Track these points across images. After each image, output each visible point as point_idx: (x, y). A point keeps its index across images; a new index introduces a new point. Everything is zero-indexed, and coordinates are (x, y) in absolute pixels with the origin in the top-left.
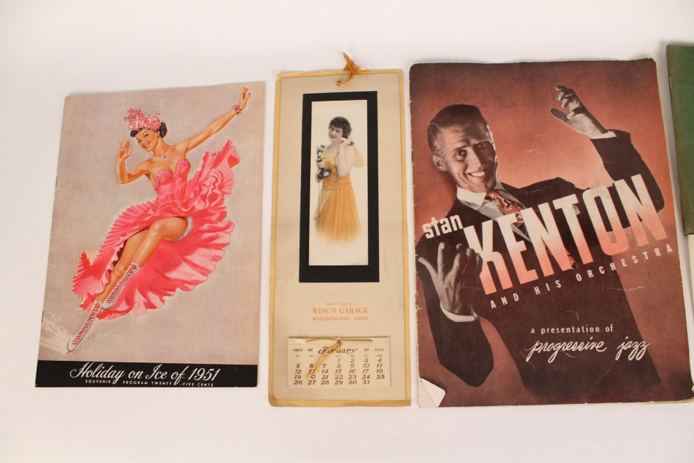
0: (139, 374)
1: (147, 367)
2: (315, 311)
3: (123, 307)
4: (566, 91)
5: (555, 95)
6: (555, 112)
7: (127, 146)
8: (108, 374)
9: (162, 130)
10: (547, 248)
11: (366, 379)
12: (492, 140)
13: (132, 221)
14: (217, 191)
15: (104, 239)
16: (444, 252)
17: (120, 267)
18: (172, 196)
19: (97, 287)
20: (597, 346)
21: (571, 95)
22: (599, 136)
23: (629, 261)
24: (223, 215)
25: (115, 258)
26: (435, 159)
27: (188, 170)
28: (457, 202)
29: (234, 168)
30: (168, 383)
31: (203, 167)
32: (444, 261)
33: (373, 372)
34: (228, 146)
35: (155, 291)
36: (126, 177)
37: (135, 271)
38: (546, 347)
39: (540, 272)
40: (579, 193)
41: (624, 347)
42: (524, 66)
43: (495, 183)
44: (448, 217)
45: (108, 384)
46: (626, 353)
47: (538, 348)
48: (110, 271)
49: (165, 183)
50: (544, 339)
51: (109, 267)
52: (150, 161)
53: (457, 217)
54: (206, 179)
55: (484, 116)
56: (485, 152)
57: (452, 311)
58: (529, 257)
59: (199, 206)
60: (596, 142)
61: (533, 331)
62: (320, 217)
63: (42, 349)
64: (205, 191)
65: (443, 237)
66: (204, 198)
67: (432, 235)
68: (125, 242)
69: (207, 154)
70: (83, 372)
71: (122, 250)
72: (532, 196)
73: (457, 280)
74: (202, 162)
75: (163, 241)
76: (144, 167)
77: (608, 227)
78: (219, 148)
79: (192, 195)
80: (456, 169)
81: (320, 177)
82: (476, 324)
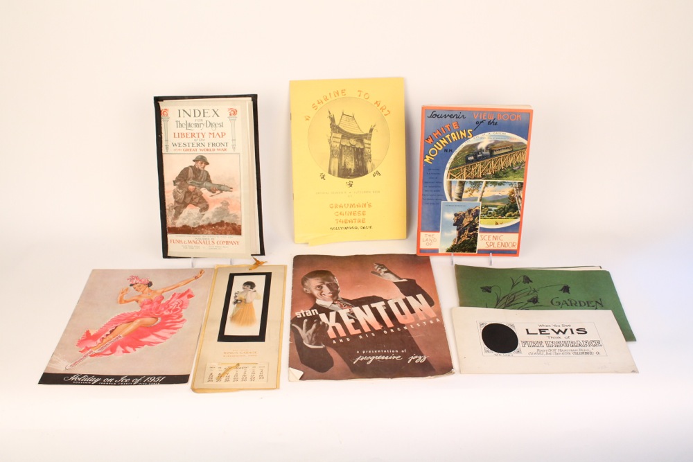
0: (111, 380)
1: (118, 377)
2: (225, 353)
3: (109, 352)
4: (379, 265)
5: (373, 267)
6: (373, 272)
7: (127, 290)
8: (90, 379)
9: (150, 284)
10: (367, 322)
11: (253, 379)
12: (337, 282)
13: (123, 319)
14: (179, 307)
15: (103, 325)
16: (307, 323)
17: (111, 336)
18: (151, 309)
19: (92, 344)
20: (398, 358)
21: (383, 266)
22: (398, 280)
23: (415, 326)
24: (180, 316)
25: (108, 333)
26: (305, 289)
27: (161, 300)
28: (316, 304)
29: (190, 299)
30: (130, 383)
31: (172, 299)
32: (307, 326)
33: (257, 376)
34: (188, 291)
35: (130, 346)
36: (123, 302)
37: (119, 339)
38: (366, 358)
39: (362, 330)
40: (386, 301)
41: (412, 358)
42: (356, 257)
43: (338, 298)
44: (310, 310)
45: (90, 383)
46: (414, 361)
47: (361, 358)
48: (103, 338)
49: (147, 304)
50: (364, 355)
51: (103, 336)
52: (140, 296)
53: (316, 310)
54: (173, 303)
55: (333, 274)
56: (333, 287)
57: (310, 344)
58: (357, 324)
59: (166, 313)
60: (397, 284)
61: (358, 352)
62: (233, 318)
63: (47, 368)
64: (171, 307)
65: (307, 317)
66: (170, 310)
67: (301, 316)
68: (116, 327)
69: (175, 294)
70: (72, 378)
71: (113, 330)
72: (359, 303)
73: (314, 333)
74: (171, 297)
75: (141, 327)
76: (136, 298)
77: (402, 313)
78: (183, 291)
79: (163, 309)
80: (316, 293)
81: (236, 302)
82: (324, 349)
